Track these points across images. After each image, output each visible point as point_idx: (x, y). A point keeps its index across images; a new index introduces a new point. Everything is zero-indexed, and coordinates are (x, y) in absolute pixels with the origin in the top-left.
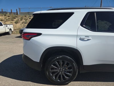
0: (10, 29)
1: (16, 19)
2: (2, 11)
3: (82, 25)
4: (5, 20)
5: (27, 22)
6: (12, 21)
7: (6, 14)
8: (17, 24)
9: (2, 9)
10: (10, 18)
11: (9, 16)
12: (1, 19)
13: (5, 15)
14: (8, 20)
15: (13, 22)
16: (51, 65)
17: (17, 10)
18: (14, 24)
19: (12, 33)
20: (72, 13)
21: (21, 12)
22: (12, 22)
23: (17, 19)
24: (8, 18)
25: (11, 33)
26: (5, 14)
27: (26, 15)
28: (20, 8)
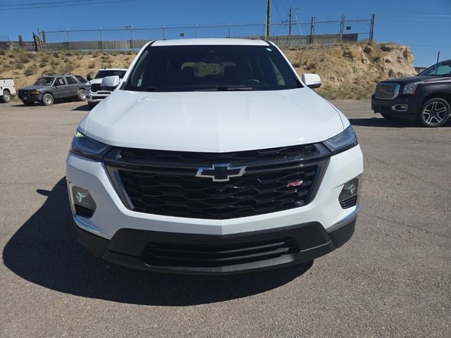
0: (5, 90)
1: (29, 64)
5: (54, 71)
6: (17, 70)
7: (5, 51)
8: (30, 77)
10: (13, 60)
11: (11, 57)
13: (2, 54)
14: (8, 67)
15: (21, 71)
18: (22, 76)
19: (11, 99)
22: (17, 73)
23: (31, 64)
24: (9, 60)
25: (7, 98)
26: (1, 50)
27: (57, 52)
28: (43, 32)
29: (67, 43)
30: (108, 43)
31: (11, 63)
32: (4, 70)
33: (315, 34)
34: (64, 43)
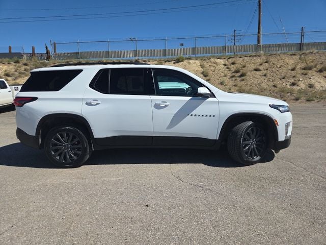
2: (10, 51)
3: (91, 85)
4: (16, 73)
7: (19, 60)
9: (10, 48)
10: (28, 67)
11: (25, 64)
12: (6, 71)
13: (17, 62)
14: (24, 74)
16: (51, 139)
17: (47, 48)
20: (81, 71)
21: (57, 52)
24: (23, 67)
26: (16, 58)
27: (68, 60)
28: (54, 44)
29: (77, 53)
30: (115, 52)
31: (25, 70)
32: (20, 77)
33: (304, 42)
34: (74, 53)
